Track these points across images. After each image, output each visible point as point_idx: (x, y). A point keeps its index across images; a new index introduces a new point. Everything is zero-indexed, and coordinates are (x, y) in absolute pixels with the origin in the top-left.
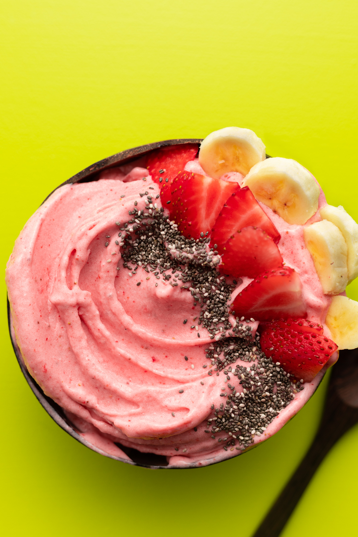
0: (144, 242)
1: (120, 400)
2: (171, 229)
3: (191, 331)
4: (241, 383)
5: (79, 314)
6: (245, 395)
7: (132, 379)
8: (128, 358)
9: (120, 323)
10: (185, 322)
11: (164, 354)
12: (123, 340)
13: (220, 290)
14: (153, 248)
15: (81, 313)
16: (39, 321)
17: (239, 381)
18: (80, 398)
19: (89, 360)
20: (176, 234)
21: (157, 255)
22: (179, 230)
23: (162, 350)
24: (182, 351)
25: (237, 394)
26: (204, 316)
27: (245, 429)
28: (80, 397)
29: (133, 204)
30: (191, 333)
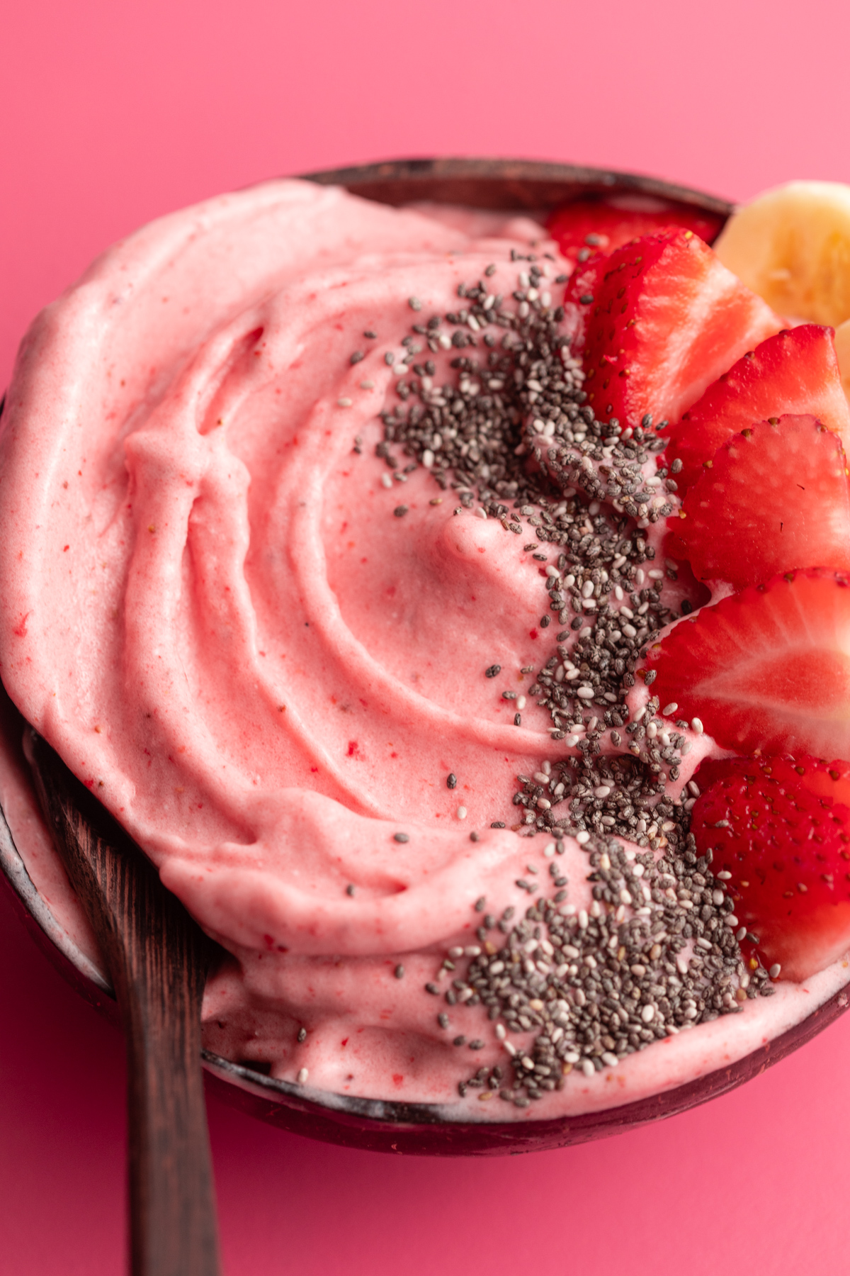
0: (467, 404)
1: (203, 809)
2: (564, 380)
3: (500, 707)
4: (591, 878)
5: (191, 520)
6: (590, 924)
7: (263, 779)
8: (280, 704)
9: (297, 600)
10: (492, 672)
11: (391, 744)
12: (283, 656)
13: (634, 607)
14: (484, 429)
15: (196, 519)
16: (69, 482)
17: (589, 870)
18: (83, 763)
19: (160, 657)
20: (573, 398)
21: (491, 455)
22: (583, 389)
23: (390, 727)
24: (449, 754)
25: (569, 909)
26: (555, 673)
27: (550, 1038)
28: (84, 760)
29: (482, 269)
30: (498, 711)
